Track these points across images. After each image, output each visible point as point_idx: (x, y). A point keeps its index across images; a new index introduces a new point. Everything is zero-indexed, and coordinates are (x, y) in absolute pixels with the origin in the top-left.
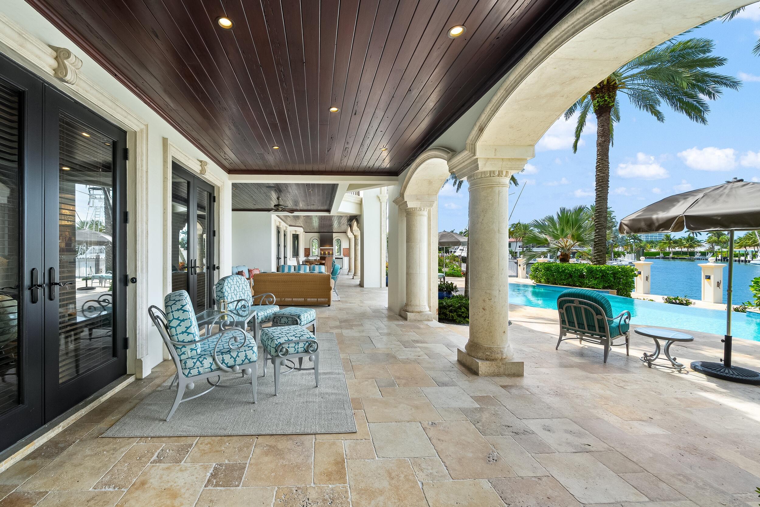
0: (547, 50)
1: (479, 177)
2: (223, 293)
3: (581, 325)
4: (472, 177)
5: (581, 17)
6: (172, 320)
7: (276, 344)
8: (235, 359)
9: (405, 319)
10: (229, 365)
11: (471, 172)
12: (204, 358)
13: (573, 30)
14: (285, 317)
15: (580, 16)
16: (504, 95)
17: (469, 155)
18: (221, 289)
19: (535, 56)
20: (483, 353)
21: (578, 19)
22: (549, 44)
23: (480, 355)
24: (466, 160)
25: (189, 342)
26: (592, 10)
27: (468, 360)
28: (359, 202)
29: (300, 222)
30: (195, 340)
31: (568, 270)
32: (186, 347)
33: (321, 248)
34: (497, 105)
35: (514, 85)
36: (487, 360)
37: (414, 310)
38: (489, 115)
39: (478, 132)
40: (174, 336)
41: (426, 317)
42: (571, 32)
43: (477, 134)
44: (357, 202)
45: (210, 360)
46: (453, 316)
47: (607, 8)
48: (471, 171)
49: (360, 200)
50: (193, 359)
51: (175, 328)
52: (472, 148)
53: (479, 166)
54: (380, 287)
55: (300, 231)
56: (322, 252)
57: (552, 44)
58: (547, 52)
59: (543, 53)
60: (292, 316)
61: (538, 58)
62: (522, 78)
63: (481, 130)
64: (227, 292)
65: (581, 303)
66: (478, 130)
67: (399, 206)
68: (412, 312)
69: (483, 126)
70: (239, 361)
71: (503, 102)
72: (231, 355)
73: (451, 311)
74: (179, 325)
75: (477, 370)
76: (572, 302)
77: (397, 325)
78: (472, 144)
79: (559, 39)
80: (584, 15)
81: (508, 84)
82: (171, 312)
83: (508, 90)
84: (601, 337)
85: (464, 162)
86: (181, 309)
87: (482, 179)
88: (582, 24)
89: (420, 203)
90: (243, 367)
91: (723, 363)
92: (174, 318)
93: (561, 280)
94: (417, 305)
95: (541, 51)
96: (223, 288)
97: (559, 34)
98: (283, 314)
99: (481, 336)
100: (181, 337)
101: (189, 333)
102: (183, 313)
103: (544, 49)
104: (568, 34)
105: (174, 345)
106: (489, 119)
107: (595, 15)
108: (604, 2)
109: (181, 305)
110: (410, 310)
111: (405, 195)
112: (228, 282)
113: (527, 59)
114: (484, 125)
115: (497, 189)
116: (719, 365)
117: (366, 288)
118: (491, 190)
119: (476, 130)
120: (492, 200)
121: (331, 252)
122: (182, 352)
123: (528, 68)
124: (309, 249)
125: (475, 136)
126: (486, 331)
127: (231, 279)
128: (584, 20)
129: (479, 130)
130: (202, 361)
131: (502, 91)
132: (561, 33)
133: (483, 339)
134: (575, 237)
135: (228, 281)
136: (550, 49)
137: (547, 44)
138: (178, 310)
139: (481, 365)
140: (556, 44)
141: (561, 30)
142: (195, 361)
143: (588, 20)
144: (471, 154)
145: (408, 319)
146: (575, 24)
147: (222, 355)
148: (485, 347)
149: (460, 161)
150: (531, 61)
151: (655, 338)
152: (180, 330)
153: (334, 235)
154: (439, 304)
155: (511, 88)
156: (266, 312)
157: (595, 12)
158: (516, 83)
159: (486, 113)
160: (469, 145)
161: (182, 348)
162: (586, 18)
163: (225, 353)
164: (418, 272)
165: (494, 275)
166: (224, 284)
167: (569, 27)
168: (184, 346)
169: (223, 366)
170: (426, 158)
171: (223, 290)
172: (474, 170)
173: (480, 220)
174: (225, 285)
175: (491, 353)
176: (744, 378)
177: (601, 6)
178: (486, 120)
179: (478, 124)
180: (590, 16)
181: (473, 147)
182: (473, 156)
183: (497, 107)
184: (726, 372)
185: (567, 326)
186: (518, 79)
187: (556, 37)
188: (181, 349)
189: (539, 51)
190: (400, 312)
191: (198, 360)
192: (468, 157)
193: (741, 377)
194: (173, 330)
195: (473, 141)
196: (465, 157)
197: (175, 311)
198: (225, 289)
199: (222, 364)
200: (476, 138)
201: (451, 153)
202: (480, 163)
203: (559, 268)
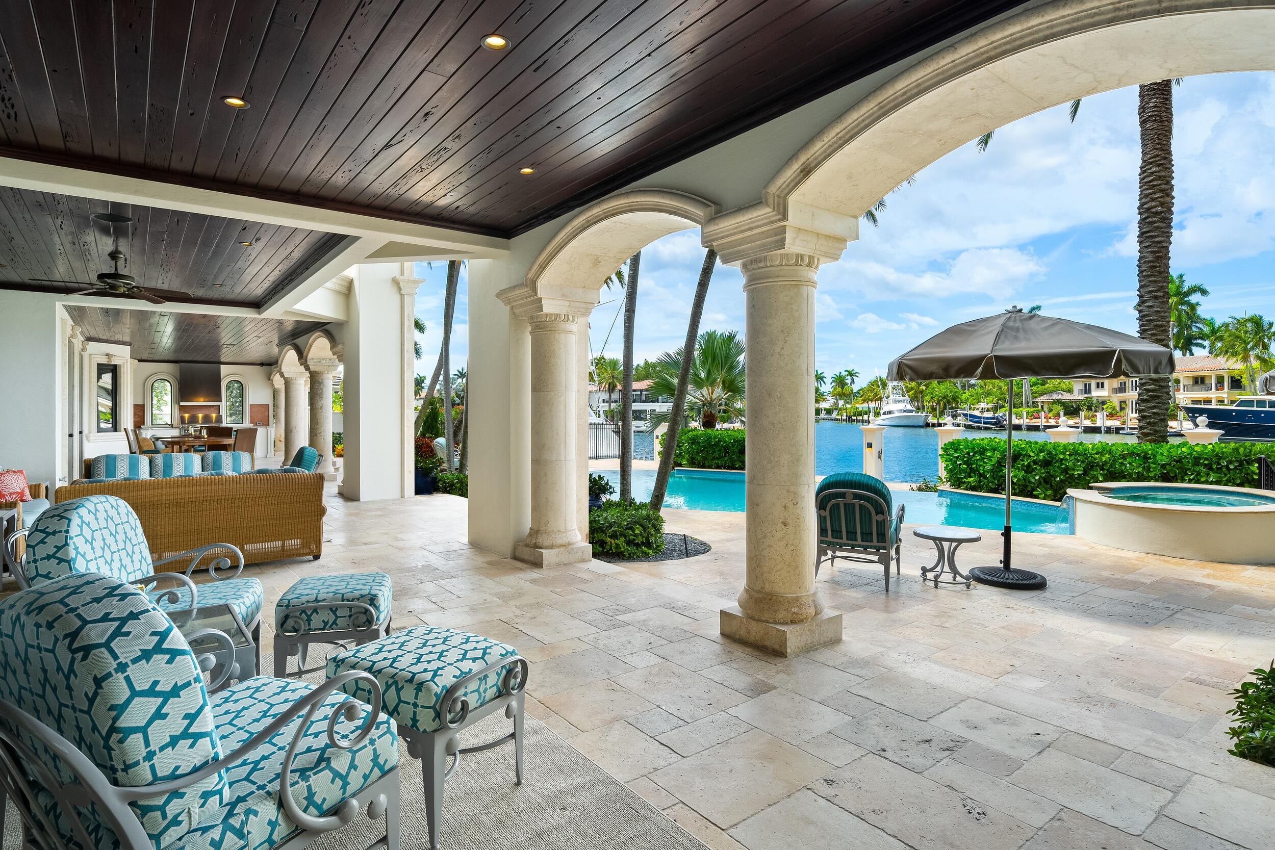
0: (986, 52)
1: (777, 263)
2: (68, 562)
3: (852, 535)
4: (760, 261)
5: (1069, 15)
6: (128, 701)
7: (436, 694)
8: (344, 779)
9: (537, 564)
10: (325, 807)
11: (760, 251)
12: (248, 812)
13: (1047, 32)
14: (323, 607)
15: (1070, 11)
16: (873, 114)
17: (769, 217)
18: (59, 548)
19: (960, 56)
20: (787, 610)
21: (1063, 17)
22: (994, 44)
23: (781, 616)
24: (758, 227)
25: (196, 770)
26: (1093, 9)
27: (756, 631)
28: (344, 290)
29: (125, 330)
30: (215, 759)
31: (725, 442)
32: (182, 795)
33: (182, 404)
34: (853, 129)
35: (901, 99)
36: (793, 622)
37: (554, 543)
38: (830, 146)
39: (798, 175)
40: (137, 763)
41: (580, 554)
42: (1041, 34)
43: (795, 178)
44: (338, 288)
45: (269, 810)
46: (617, 546)
47: (1121, 13)
48: (764, 250)
49: (345, 284)
50: (205, 830)
51: (144, 730)
52: (778, 204)
53: (787, 241)
54: (398, 496)
55: (121, 355)
56: (187, 416)
57: (1000, 46)
58: (985, 56)
59: (977, 56)
60: (348, 600)
61: (965, 62)
62: (921, 90)
63: (807, 172)
64: (83, 556)
65: (856, 496)
66: (799, 170)
67: (512, 308)
68: (551, 547)
69: (813, 165)
70: (355, 779)
71: (867, 127)
72: (332, 770)
73: (614, 536)
74: (159, 715)
75: (780, 646)
76: (843, 495)
77: (533, 581)
78: (779, 196)
79: (1015, 40)
80: (1077, 13)
81: (888, 95)
82: (116, 671)
83: (885, 106)
84: (878, 550)
85: (751, 229)
86: (158, 649)
87: (782, 268)
88: (1067, 26)
89: (567, 303)
90: (367, 795)
91: (1002, 565)
92: (135, 694)
93: (714, 459)
94: (560, 532)
95: (974, 51)
96: (66, 544)
97: (1018, 32)
98: (317, 600)
99: (779, 578)
100: (165, 763)
101: (198, 736)
102: (170, 662)
103: (982, 50)
104: (1036, 36)
105: (132, 804)
106: (828, 155)
107: (1096, 18)
108: (1119, 2)
109: (154, 634)
110: (545, 543)
111: (539, 284)
112: (83, 522)
113: (943, 58)
114: (815, 163)
115: (805, 290)
116: (998, 569)
117: (368, 503)
118: (796, 290)
119: (795, 169)
120: (798, 310)
121: (214, 415)
122: (167, 821)
123: (938, 75)
124: (144, 405)
125: (789, 180)
126: (789, 565)
127: (90, 512)
128: (1074, 21)
129: (801, 171)
130: (244, 824)
131: (872, 105)
132: (1023, 30)
133: (784, 583)
134: (727, 384)
135: (81, 517)
136: (992, 53)
137: (990, 42)
138: (146, 655)
139: (790, 636)
140: (1008, 47)
141: (1025, 26)
142: (215, 834)
143: (1079, 23)
144: (776, 215)
145: (545, 563)
146: (1055, 22)
147: (306, 778)
148: (787, 598)
149: (739, 227)
150: (948, 64)
151: (934, 539)
152: (160, 733)
153: (224, 369)
154: (590, 522)
155: (892, 105)
156: (244, 603)
157: (1096, 14)
158: (905, 97)
159: (826, 140)
160: (772, 197)
161: (167, 802)
162: (1078, 19)
163: (311, 769)
164: (563, 459)
165: (801, 455)
166: (67, 531)
167: (1041, 24)
168: (176, 794)
169: (310, 819)
170: (622, 208)
171: (67, 552)
172: (771, 248)
173: (778, 349)
174: (72, 533)
175: (800, 608)
176: (1024, 582)
177: (1111, 7)
178: (822, 153)
179: (802, 159)
180: (1086, 17)
181: (781, 202)
182: (780, 220)
183: (852, 133)
184: (1009, 578)
185: (830, 539)
186: (911, 89)
187: (1011, 35)
188: (162, 809)
189: (970, 50)
190: (515, 549)
191: (227, 826)
192: (765, 221)
193: (1021, 582)
194: (136, 739)
195: (783, 191)
196: (758, 221)
197: (135, 661)
198: (76, 548)
199: (305, 811)
200: (790, 186)
201: (713, 208)
202: (789, 236)
203: (710, 438)
